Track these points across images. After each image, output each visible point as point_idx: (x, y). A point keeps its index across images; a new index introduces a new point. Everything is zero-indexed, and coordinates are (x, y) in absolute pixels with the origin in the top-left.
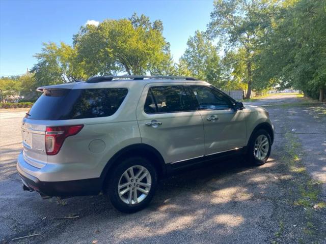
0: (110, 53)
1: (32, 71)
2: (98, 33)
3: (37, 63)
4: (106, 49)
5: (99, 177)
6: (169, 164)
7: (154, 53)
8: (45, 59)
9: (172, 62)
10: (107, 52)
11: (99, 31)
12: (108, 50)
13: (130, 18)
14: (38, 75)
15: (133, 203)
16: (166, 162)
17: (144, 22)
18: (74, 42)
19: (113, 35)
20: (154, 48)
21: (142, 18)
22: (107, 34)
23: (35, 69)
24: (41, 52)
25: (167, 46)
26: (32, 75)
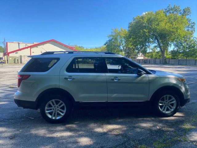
0: (146, 33)
1: (105, 44)
2: (140, 21)
3: (108, 40)
4: (144, 30)
5: (35, 101)
6: (78, 102)
7: (177, 31)
8: (112, 38)
9: (192, 37)
10: (144, 32)
11: (141, 19)
12: (146, 31)
13: (166, 8)
14: (108, 47)
15: (54, 118)
16: (76, 101)
17: (176, 10)
18: (129, 27)
19: (150, 21)
20: (178, 27)
21: (174, 8)
22: (145, 21)
23: (107, 43)
24: (110, 34)
25: (193, 25)
26: (105, 46)
